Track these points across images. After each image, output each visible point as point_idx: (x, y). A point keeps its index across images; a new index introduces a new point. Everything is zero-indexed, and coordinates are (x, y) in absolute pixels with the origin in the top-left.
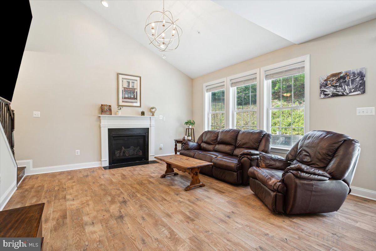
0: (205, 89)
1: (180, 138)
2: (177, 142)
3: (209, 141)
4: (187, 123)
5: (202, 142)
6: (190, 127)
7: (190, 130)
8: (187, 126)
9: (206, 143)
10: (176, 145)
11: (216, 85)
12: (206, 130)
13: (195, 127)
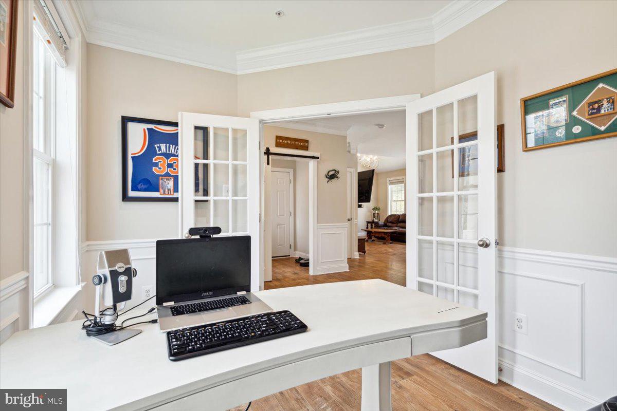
0: (388, 182)
1: (370, 220)
2: (368, 222)
3: (393, 221)
4: (374, 209)
5: (388, 222)
6: (377, 212)
7: (376, 214)
8: (373, 212)
9: (391, 222)
10: (367, 225)
11: (395, 181)
12: (389, 214)
13: (380, 212)
